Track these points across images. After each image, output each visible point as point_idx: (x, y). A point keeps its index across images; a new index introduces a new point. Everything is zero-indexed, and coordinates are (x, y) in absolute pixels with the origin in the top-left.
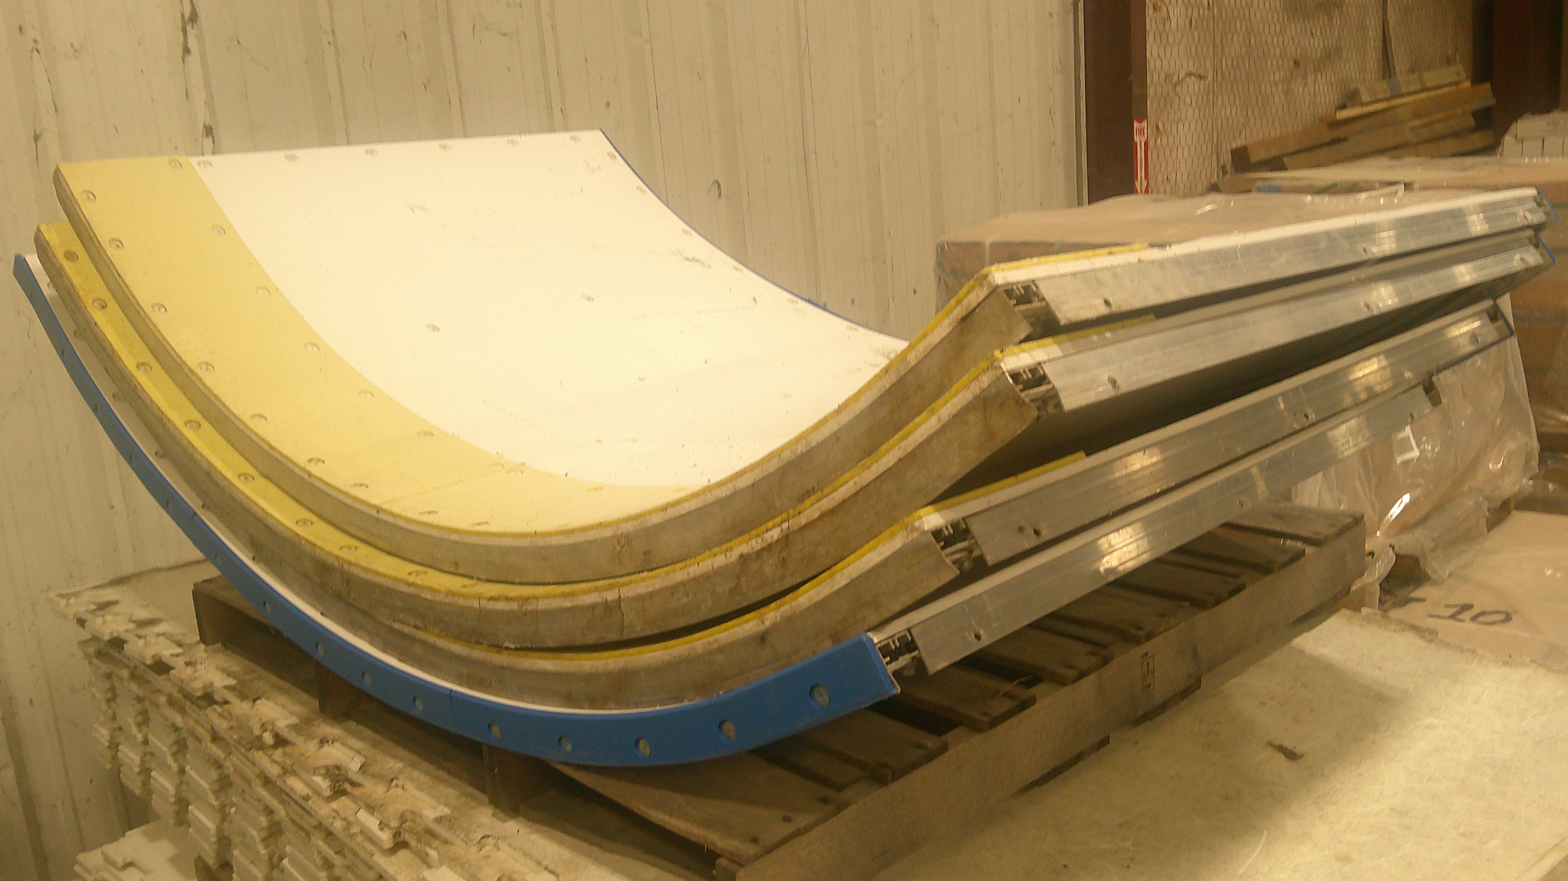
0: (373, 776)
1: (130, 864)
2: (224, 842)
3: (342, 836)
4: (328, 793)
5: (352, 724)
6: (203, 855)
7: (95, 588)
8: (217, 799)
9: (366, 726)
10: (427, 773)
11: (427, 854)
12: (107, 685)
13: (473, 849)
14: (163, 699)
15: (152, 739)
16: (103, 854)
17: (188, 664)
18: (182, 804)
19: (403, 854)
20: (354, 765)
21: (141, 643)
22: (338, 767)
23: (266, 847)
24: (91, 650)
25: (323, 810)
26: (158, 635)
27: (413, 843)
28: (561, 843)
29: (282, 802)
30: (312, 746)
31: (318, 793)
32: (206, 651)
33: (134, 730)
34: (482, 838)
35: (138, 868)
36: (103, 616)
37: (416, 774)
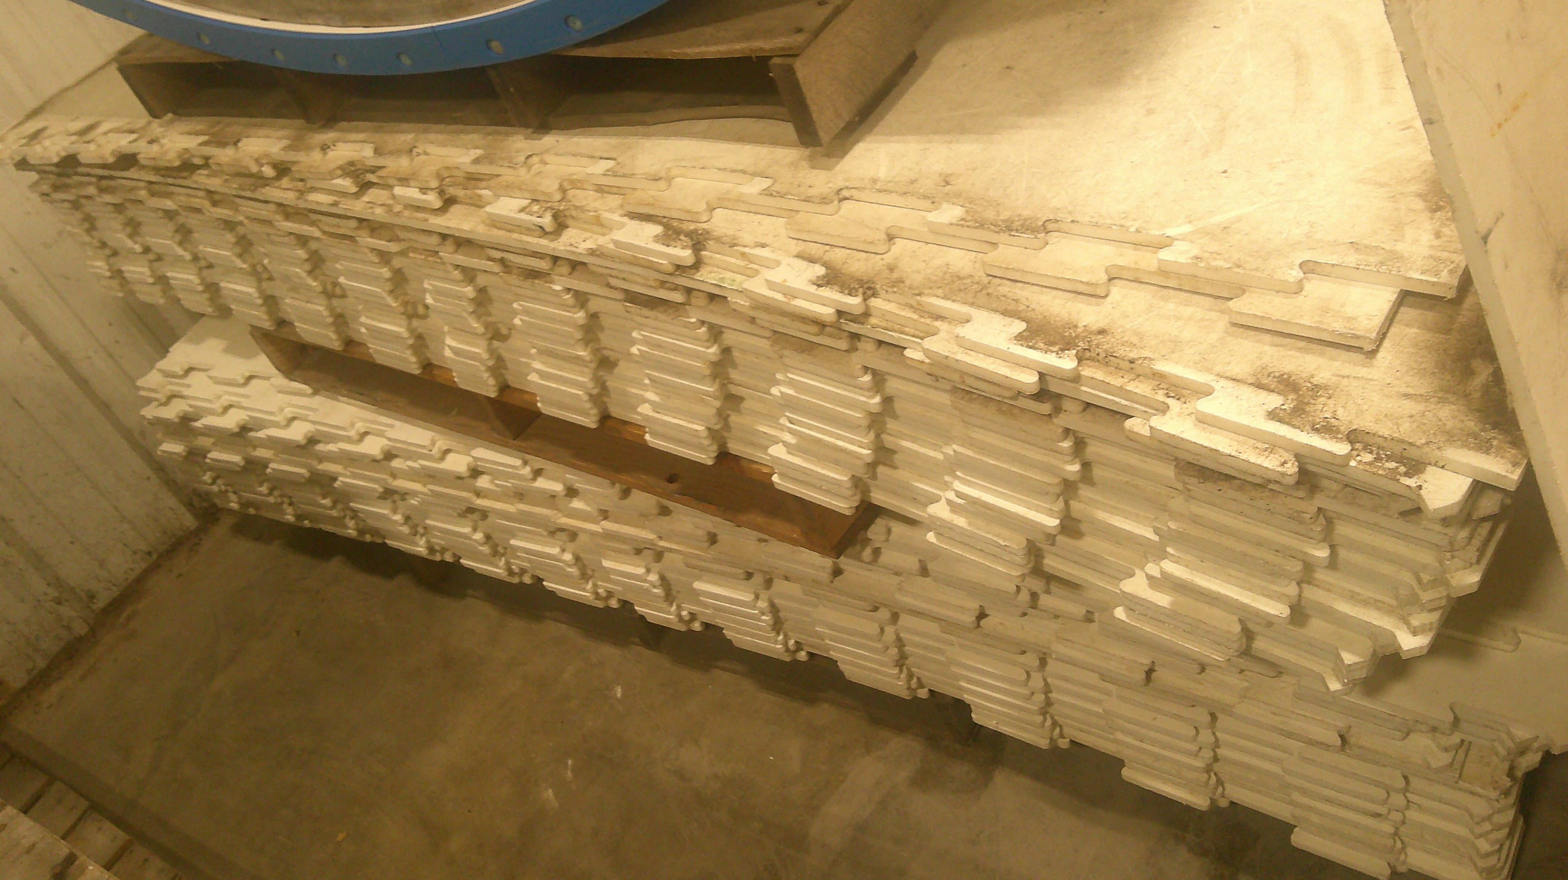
0: (391, 153)
1: (190, 370)
2: (270, 302)
3: (388, 219)
4: (354, 189)
5: (344, 124)
6: (256, 323)
7: (15, 127)
8: (244, 262)
9: (359, 120)
10: (441, 132)
11: (480, 196)
12: (79, 215)
13: (523, 171)
14: (143, 193)
15: (151, 241)
16: (160, 371)
17: (151, 142)
18: (212, 289)
19: (455, 209)
20: (366, 153)
21: (92, 147)
22: (352, 163)
23: (315, 279)
24: (46, 188)
25: (358, 207)
26: (105, 133)
27: (460, 193)
28: (605, 135)
29: (313, 224)
30: (316, 156)
31: (344, 194)
32: (161, 126)
33: (129, 243)
34: (527, 158)
35: (199, 370)
36: (40, 143)
37: (432, 137)
